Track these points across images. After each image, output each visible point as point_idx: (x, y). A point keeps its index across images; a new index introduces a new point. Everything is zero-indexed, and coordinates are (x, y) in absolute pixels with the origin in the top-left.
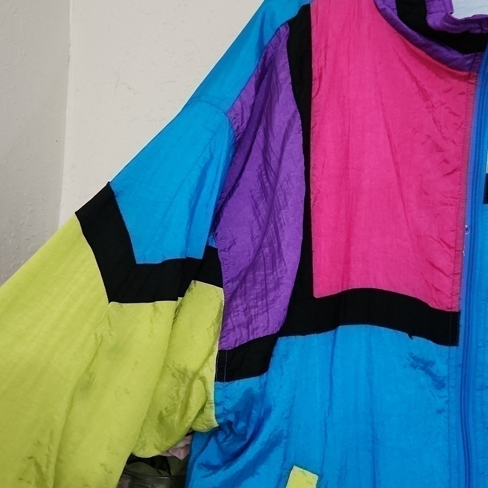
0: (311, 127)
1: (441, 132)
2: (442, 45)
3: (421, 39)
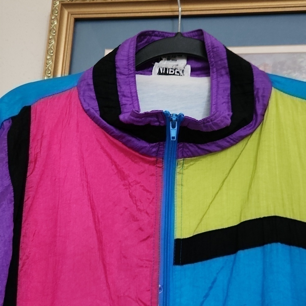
0: (25, 200)
1: (136, 205)
2: (133, 137)
3: (117, 132)
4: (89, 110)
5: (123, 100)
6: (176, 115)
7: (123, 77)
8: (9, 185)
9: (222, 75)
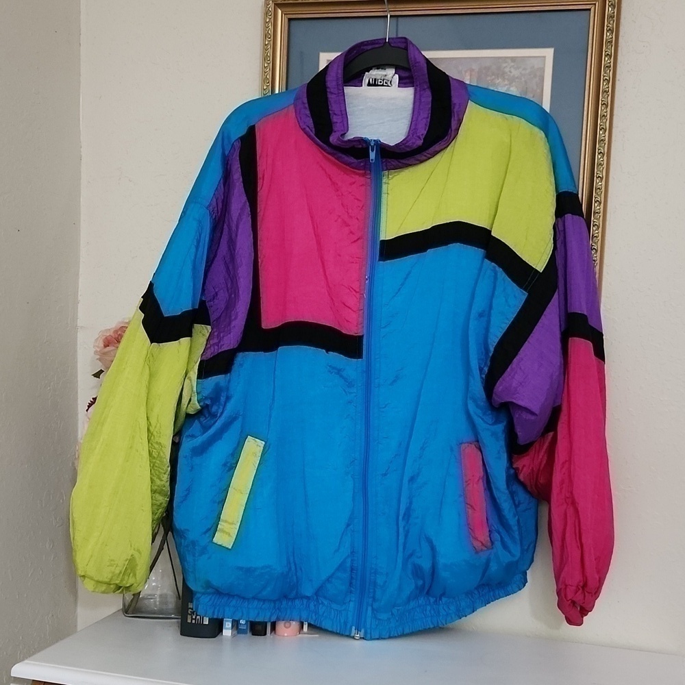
0: (258, 212)
1: (348, 213)
4: (305, 128)
5: (335, 119)
6: (374, 140)
7: (333, 96)
8: (246, 202)
9: (424, 89)
